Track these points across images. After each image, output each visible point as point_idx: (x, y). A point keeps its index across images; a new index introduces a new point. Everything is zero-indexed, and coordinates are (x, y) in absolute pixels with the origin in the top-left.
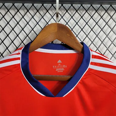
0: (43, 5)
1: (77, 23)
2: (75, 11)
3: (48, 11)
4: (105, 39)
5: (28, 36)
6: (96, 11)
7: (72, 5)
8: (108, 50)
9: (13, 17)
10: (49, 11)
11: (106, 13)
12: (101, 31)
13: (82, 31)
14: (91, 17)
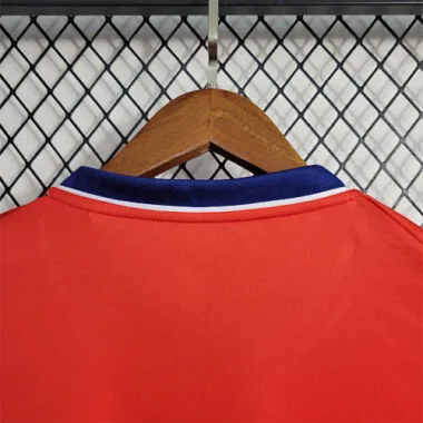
0: (146, 20)
1: (281, 91)
2: (275, 42)
3: (165, 43)
4: (393, 151)
5: (86, 140)
6: (359, 41)
7: (261, 19)
8: (408, 198)
9: (32, 68)
10: (169, 44)
11: (399, 47)
12: (378, 119)
13: (300, 120)
14: (336, 65)
